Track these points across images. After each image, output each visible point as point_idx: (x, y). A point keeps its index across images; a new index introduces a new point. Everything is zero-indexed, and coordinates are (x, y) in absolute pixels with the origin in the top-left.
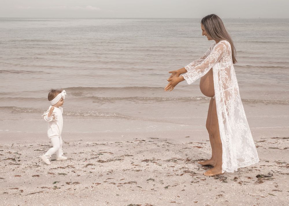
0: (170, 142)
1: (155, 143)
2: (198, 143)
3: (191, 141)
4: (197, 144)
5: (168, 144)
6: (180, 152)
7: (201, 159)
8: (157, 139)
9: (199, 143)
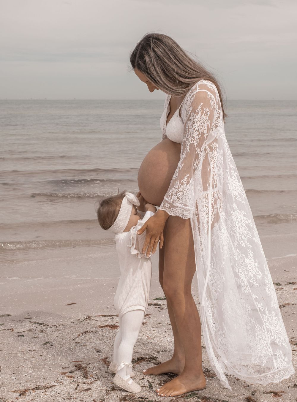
0: (41, 322)
1: (8, 327)
2: (103, 316)
3: (87, 314)
4: (103, 319)
5: (39, 328)
6: (78, 345)
7: (138, 359)
8: (8, 318)
9: (105, 316)
